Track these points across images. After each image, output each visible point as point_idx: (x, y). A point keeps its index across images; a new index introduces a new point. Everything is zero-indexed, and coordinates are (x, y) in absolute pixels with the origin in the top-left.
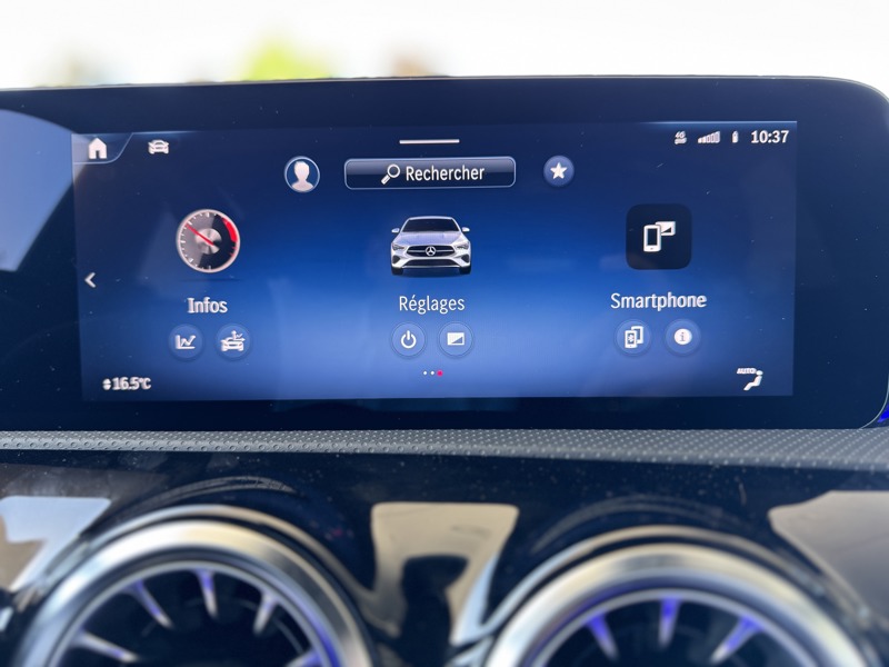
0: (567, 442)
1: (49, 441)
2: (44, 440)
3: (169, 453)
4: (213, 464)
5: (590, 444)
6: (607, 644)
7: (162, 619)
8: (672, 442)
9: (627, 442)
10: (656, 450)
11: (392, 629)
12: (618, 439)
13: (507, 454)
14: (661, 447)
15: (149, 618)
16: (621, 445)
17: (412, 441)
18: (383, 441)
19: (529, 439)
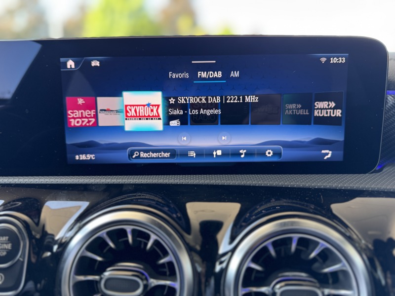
0: (257, 179)
1: (59, 180)
2: (56, 180)
3: (106, 184)
4: (124, 189)
5: (266, 181)
6: (272, 252)
7: (112, 245)
8: (296, 179)
9: (279, 179)
10: (290, 182)
11: (198, 248)
12: (276, 178)
13: (234, 184)
14: (292, 182)
15: (107, 244)
16: (277, 181)
17: (198, 179)
18: (188, 179)
19: (242, 179)
